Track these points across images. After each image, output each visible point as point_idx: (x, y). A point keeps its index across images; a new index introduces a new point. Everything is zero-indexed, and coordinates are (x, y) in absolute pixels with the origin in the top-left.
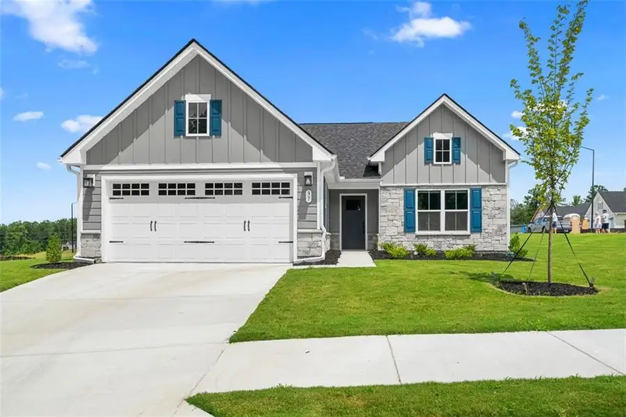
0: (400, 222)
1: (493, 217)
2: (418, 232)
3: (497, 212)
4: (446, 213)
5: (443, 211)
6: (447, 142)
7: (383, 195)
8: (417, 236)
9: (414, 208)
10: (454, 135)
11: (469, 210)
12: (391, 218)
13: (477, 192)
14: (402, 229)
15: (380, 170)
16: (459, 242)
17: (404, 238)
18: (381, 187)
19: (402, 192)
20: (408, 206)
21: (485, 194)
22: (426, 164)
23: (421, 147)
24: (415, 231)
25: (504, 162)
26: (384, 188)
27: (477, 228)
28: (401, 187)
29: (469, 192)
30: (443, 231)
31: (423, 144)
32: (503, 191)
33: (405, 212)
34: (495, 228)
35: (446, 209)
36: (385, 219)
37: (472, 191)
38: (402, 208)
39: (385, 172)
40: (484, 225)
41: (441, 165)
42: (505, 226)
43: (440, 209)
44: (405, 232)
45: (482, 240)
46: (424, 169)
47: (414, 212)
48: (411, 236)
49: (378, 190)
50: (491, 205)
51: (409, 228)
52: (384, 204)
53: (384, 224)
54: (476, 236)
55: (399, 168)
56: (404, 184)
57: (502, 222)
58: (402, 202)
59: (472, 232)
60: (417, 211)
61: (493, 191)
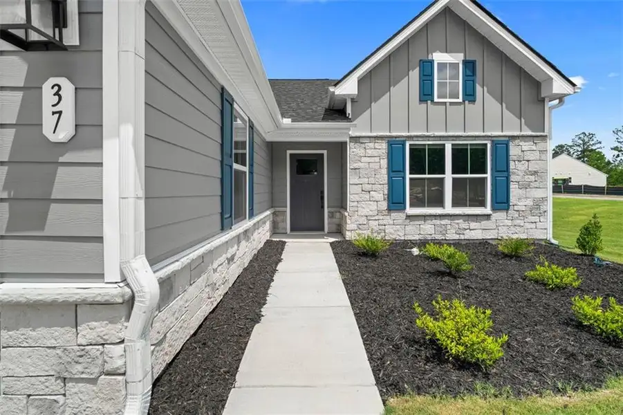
0: (380, 194)
1: (525, 186)
2: (410, 211)
3: (532, 178)
4: (454, 179)
5: (449, 177)
6: (454, 66)
7: (353, 151)
8: (408, 217)
9: (404, 171)
10: (465, 56)
11: (488, 175)
12: (368, 187)
13: (502, 146)
14: (384, 205)
15: (349, 110)
16: (473, 225)
17: (387, 220)
18: (351, 138)
19: (383, 146)
20: (394, 170)
21: (514, 151)
22: (421, 101)
23: (415, 74)
24: (405, 208)
25: (543, 101)
26: (356, 139)
27: (502, 202)
28: (382, 138)
29: (489, 146)
30: (449, 209)
31: (417, 70)
32: (541, 145)
33: (390, 178)
34: (530, 202)
35: (453, 172)
36: (358, 189)
37: (494, 144)
38: (384, 171)
39: (357, 114)
40: (513, 200)
41: (445, 103)
42: (544, 199)
43: (444, 173)
44: (390, 209)
45: (509, 222)
46: (419, 109)
47: (404, 178)
48: (399, 216)
49: (346, 143)
50: (522, 167)
51: (395, 203)
52: (356, 165)
53: (357, 198)
54: (499, 216)
55: (379, 107)
56: (388, 134)
57: (539, 194)
58: (384, 163)
59: (494, 209)
60: (408, 176)
61: (526, 145)
